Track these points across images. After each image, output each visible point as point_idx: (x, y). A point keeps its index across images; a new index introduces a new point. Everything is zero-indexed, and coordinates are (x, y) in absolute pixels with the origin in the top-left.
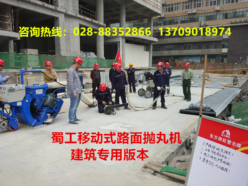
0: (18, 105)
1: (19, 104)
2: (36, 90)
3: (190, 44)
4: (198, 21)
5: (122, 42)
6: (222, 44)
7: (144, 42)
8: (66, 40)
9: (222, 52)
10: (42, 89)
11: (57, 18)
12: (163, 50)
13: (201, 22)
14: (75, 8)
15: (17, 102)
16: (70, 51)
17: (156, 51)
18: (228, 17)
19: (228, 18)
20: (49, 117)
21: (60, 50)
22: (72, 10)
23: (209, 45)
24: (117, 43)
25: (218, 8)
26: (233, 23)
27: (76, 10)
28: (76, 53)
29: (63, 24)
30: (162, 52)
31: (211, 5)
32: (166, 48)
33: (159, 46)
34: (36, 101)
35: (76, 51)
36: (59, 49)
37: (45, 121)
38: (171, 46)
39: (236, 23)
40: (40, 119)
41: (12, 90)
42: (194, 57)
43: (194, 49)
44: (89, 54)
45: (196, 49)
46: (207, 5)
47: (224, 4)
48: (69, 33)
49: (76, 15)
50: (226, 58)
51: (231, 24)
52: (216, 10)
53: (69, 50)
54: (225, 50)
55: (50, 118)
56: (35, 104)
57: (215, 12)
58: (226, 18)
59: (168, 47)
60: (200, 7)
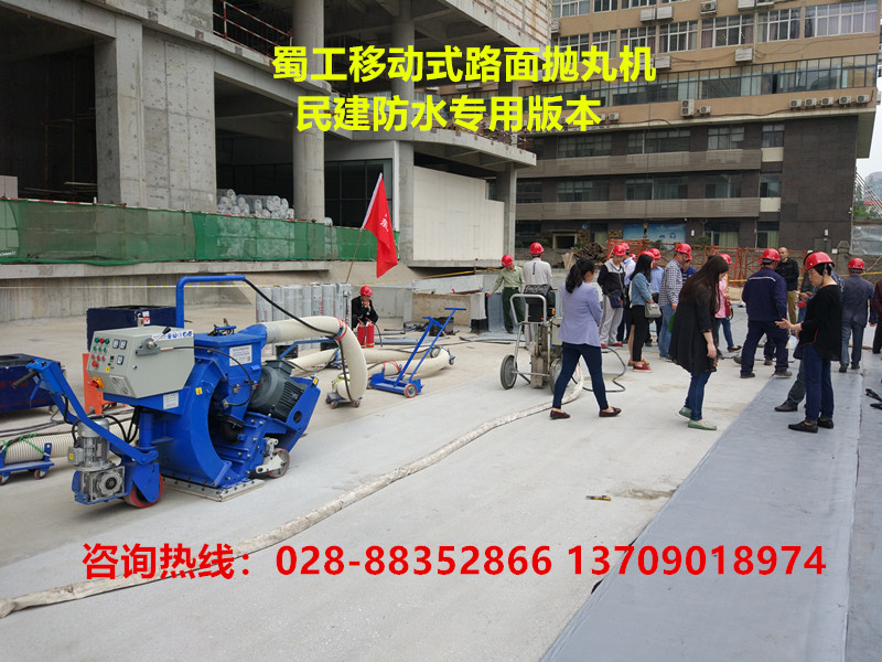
0: (166, 407)
1: (171, 403)
2: (231, 349)
3: (649, 181)
4: (677, 100)
5: (401, 161)
6: (760, 181)
7: (483, 166)
8: (147, 138)
9: (763, 210)
10: (250, 347)
11: (108, 41)
12: (553, 200)
13: (686, 104)
14: (197, 6)
15: (165, 397)
16: (169, 188)
17: (529, 201)
18: (781, 86)
19: (782, 91)
20: (272, 450)
21: (118, 180)
22: (181, 14)
23: (714, 186)
24: (382, 166)
25: (744, 54)
26: (799, 109)
27: (201, 15)
28: (196, 195)
29: (136, 67)
30: (548, 205)
31: (720, 42)
32: (563, 192)
33: (540, 183)
34: (230, 391)
35: (194, 186)
36: (115, 178)
37: (258, 468)
38: (579, 185)
39: (807, 109)
40: (240, 457)
41: (148, 350)
42: (662, 227)
43: (663, 198)
44: (264, 203)
45: (668, 198)
46: (706, 43)
47: (764, 39)
48: (166, 111)
49: (198, 33)
50: (775, 233)
51: (792, 110)
52: (737, 60)
53: (162, 182)
54: (770, 205)
55: (275, 454)
56: (226, 403)
57: (733, 70)
58: (775, 89)
59: (569, 188)
60: (682, 48)
